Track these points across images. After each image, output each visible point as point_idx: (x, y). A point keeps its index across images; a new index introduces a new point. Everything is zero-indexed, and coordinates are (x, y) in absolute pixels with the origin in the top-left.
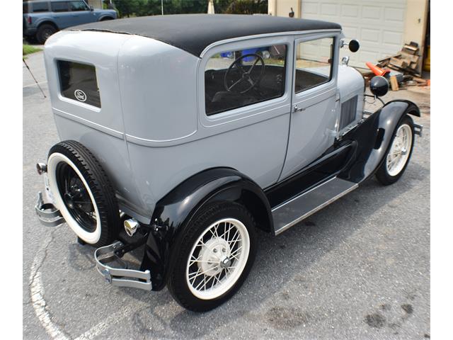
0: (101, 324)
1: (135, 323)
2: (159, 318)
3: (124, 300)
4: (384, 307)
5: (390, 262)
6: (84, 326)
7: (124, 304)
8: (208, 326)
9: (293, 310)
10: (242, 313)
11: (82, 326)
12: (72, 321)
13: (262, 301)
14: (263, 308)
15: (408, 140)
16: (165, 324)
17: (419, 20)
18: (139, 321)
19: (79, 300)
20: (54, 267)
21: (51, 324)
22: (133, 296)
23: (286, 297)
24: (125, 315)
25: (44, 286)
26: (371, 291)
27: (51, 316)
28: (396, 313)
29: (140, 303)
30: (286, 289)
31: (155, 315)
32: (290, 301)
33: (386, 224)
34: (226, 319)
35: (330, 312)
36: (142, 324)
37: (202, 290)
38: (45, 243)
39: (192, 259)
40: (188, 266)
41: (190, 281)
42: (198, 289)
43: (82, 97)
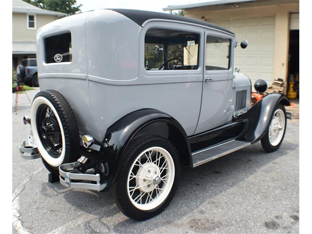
0: (60, 229)
1: (86, 228)
2: (104, 225)
3: (79, 214)
4: (277, 217)
5: (278, 192)
6: (47, 230)
7: (79, 216)
8: (143, 230)
9: (208, 220)
10: (169, 223)
11: (45, 229)
12: (38, 226)
13: (184, 215)
14: (185, 219)
15: (282, 122)
16: (109, 229)
17: (283, 64)
18: (90, 227)
19: (45, 214)
20: (29, 195)
21: (22, 228)
22: (86, 212)
23: (202, 212)
24: (79, 222)
25: (20, 205)
26: (266, 208)
27: (22, 223)
28: (287, 220)
29: (91, 215)
30: (201, 208)
31: (102, 223)
32: (205, 215)
33: (272, 172)
34: (156, 226)
35: (236, 221)
36: (92, 229)
37: (139, 203)
38: (25, 182)
39: (131, 174)
40: (129, 180)
41: (130, 192)
42: (136, 201)
43: (59, 59)
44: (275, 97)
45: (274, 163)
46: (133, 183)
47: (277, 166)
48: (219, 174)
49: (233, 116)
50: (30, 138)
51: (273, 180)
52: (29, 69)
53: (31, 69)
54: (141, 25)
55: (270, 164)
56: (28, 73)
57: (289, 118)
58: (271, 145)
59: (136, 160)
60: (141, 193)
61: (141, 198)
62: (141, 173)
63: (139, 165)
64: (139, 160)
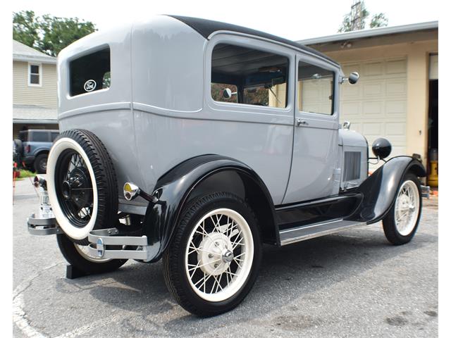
0: (85, 327)
1: (124, 326)
2: (151, 322)
3: (113, 311)
4: (404, 313)
5: (406, 287)
6: (66, 329)
7: (112, 314)
8: (208, 327)
9: (303, 317)
10: (244, 320)
11: (63, 328)
12: (52, 325)
13: (267, 312)
14: (269, 317)
15: (415, 201)
16: (158, 327)
17: (420, 132)
18: (129, 324)
19: (63, 311)
20: (37, 292)
21: (29, 327)
22: (124, 308)
23: (294, 309)
24: (113, 320)
25: (25, 303)
26: (389, 304)
27: (29, 322)
28: (418, 314)
29: (131, 312)
30: (293, 303)
31: (147, 320)
32: (299, 312)
34: (227, 323)
35: (344, 317)
36: (132, 326)
37: (202, 290)
38: (31, 278)
39: (191, 245)
40: (187, 254)
41: (190, 272)
42: (197, 286)
43: (91, 86)
44: (403, 161)
45: (404, 257)
46: (194, 258)
47: (408, 260)
48: (321, 269)
49: (340, 188)
50: (42, 209)
51: (401, 274)
52: (29, 146)
53: (33, 146)
54: (207, 38)
55: (397, 258)
56: (29, 152)
57: (426, 196)
58: (399, 234)
59: (198, 224)
60: (205, 276)
61: (204, 283)
62: (205, 246)
63: (203, 234)
64: (202, 224)
